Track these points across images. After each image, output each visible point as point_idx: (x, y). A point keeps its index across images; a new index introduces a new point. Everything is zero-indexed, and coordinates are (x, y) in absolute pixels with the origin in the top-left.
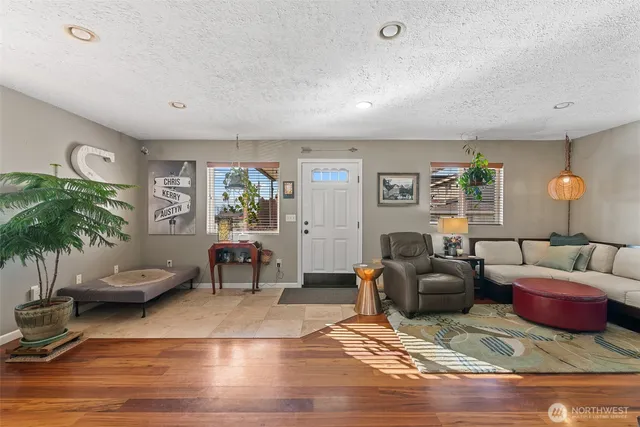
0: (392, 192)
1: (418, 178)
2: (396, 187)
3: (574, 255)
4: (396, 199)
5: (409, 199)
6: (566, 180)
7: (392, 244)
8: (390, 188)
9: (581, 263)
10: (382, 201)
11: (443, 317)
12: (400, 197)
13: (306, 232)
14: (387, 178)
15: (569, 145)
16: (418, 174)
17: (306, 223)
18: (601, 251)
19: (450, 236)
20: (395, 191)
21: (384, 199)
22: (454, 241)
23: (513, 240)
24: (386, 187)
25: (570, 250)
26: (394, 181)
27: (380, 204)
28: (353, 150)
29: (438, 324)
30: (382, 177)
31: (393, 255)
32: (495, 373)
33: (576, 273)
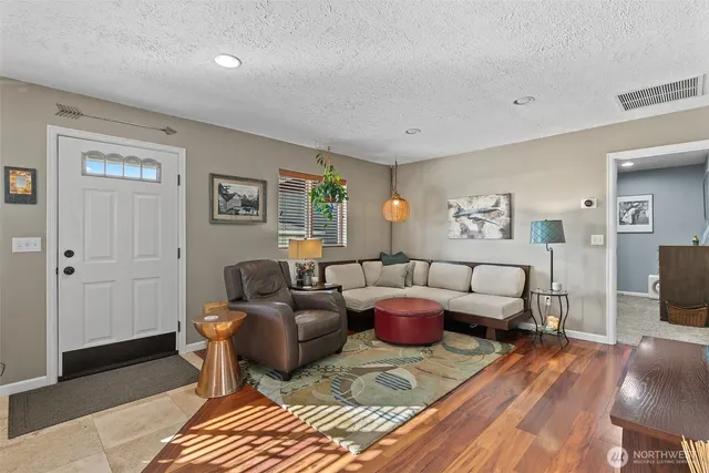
0: (230, 204)
1: (265, 189)
2: (236, 197)
3: (404, 273)
4: (237, 214)
5: (255, 215)
6: (396, 203)
7: (244, 278)
8: (228, 197)
9: (409, 279)
10: (217, 216)
11: (323, 364)
12: (242, 211)
13: (69, 271)
14: (225, 183)
15: (392, 171)
16: (264, 182)
17: (69, 254)
18: (419, 267)
19: (302, 262)
20: (236, 203)
21: (220, 213)
22: (307, 268)
23: (355, 262)
24: (223, 195)
25: (399, 268)
26: (234, 188)
27: (213, 221)
28: (168, 131)
29: (324, 377)
30: (217, 181)
31: (248, 294)
32: (416, 415)
33: (407, 289)
